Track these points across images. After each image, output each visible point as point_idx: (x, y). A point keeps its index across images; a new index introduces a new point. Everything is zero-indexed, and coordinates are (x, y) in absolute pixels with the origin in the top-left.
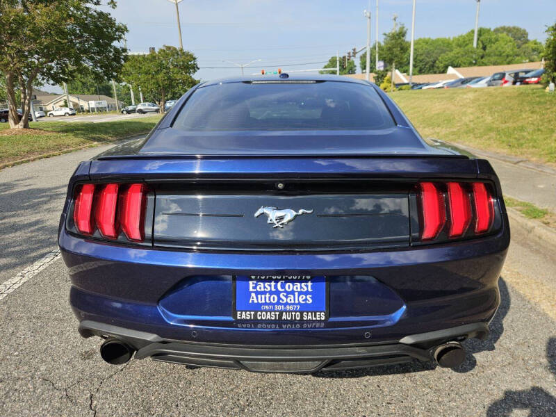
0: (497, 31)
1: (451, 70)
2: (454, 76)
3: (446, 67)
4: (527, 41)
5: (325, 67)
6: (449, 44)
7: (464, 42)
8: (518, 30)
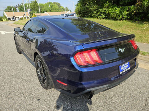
0: (54, 3)
1: (45, 12)
2: (46, 14)
3: (44, 12)
4: (60, 6)
5: (6, 9)
6: (43, 6)
7: (47, 5)
8: (58, 3)
